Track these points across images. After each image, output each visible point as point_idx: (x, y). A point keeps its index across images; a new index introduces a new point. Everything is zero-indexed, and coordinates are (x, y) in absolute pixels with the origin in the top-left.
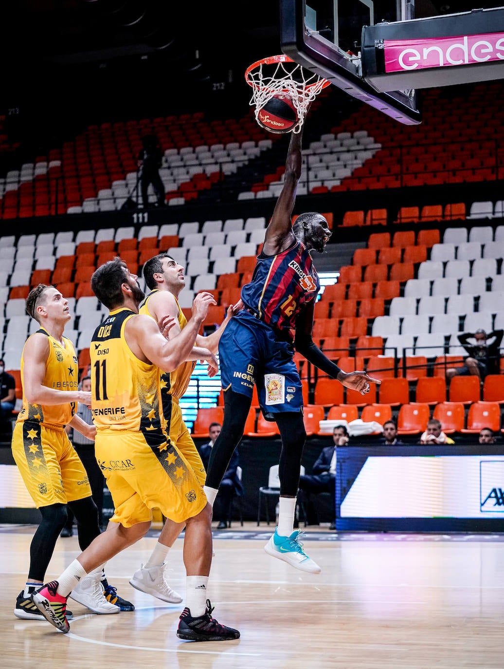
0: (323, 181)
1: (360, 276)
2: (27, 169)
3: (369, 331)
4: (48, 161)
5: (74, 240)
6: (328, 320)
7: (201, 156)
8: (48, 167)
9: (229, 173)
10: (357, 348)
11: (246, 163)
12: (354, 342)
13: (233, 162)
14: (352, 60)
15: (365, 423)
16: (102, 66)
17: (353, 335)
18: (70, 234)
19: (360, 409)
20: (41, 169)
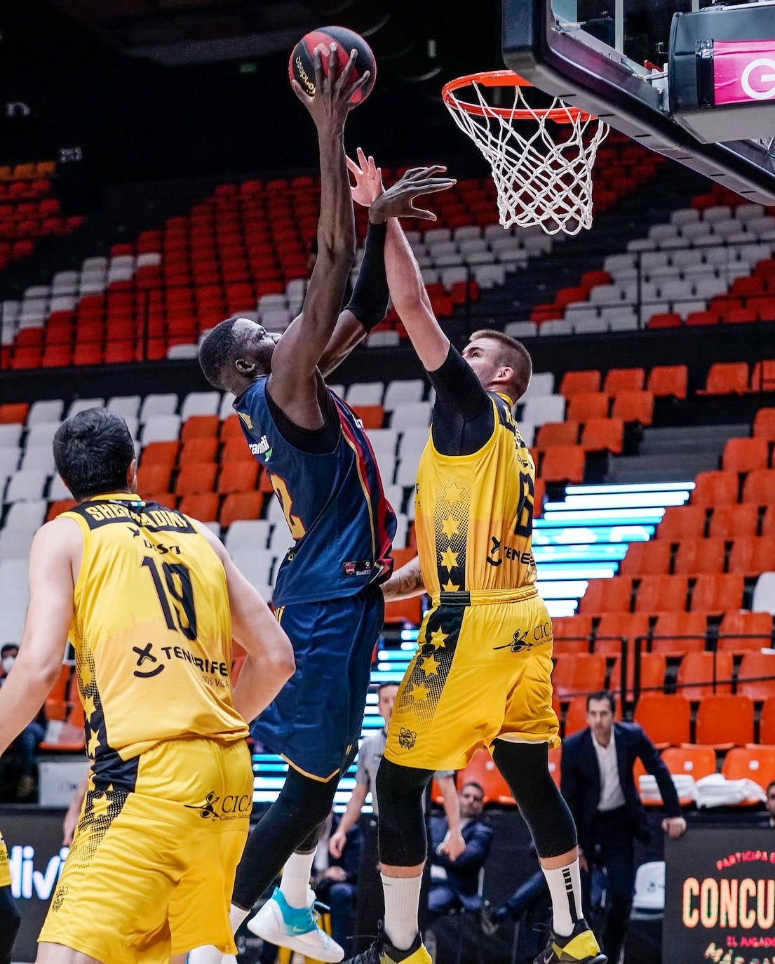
0: (671, 304)
1: (735, 491)
2: (92, 268)
3: (747, 602)
4: (135, 254)
5: (178, 411)
6: (667, 577)
7: (435, 249)
8: (134, 265)
9: (488, 285)
10: (721, 634)
11: (524, 265)
12: (715, 621)
13: (497, 262)
14: (650, 81)
15: (729, 783)
16: (246, 69)
17: (715, 607)
18: (170, 400)
19: (721, 754)
20: (121, 269)
